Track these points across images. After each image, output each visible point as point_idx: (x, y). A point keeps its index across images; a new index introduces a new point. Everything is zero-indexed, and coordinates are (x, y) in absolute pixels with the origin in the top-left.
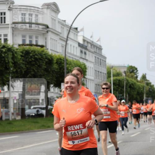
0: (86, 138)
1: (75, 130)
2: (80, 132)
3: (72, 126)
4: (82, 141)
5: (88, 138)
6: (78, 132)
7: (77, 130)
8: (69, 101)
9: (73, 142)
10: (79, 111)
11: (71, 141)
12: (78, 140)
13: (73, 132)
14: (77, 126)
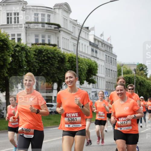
0: (129, 127)
1: (123, 121)
2: (126, 123)
3: (121, 118)
4: (126, 128)
5: (131, 127)
6: (124, 122)
7: (124, 121)
8: (120, 102)
9: (121, 129)
10: (126, 109)
11: (120, 128)
12: (124, 128)
13: (122, 122)
14: (124, 118)
